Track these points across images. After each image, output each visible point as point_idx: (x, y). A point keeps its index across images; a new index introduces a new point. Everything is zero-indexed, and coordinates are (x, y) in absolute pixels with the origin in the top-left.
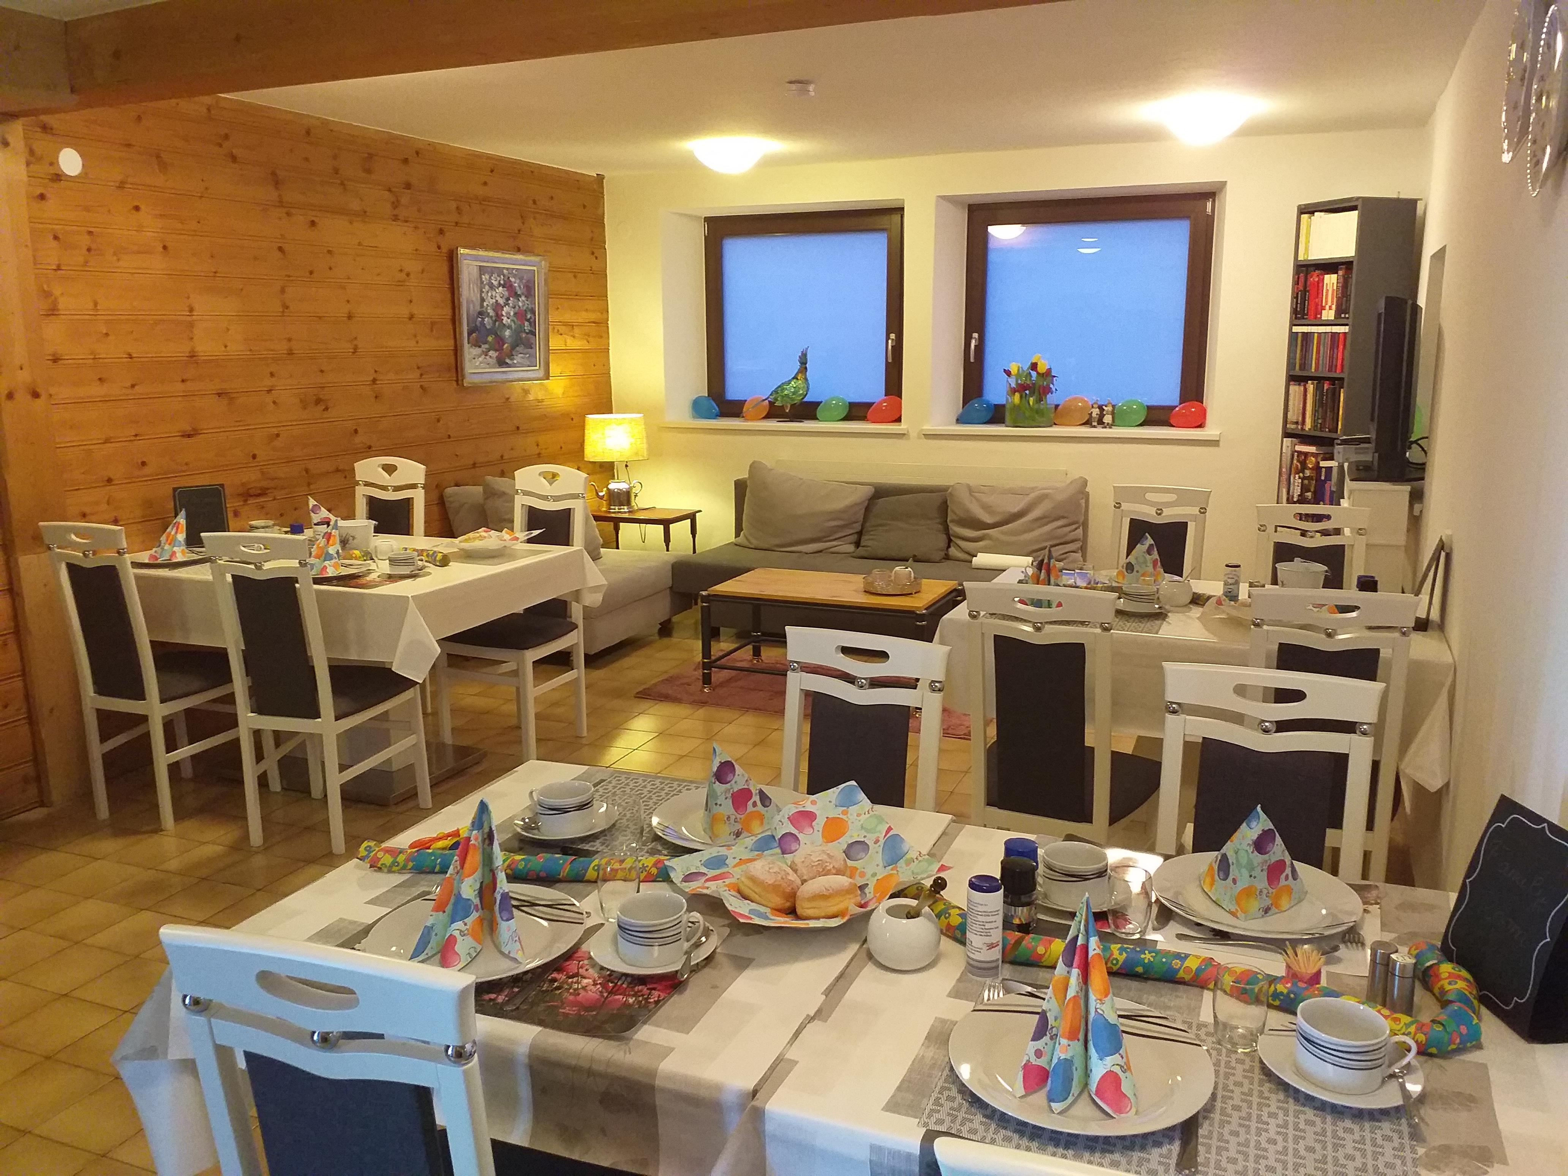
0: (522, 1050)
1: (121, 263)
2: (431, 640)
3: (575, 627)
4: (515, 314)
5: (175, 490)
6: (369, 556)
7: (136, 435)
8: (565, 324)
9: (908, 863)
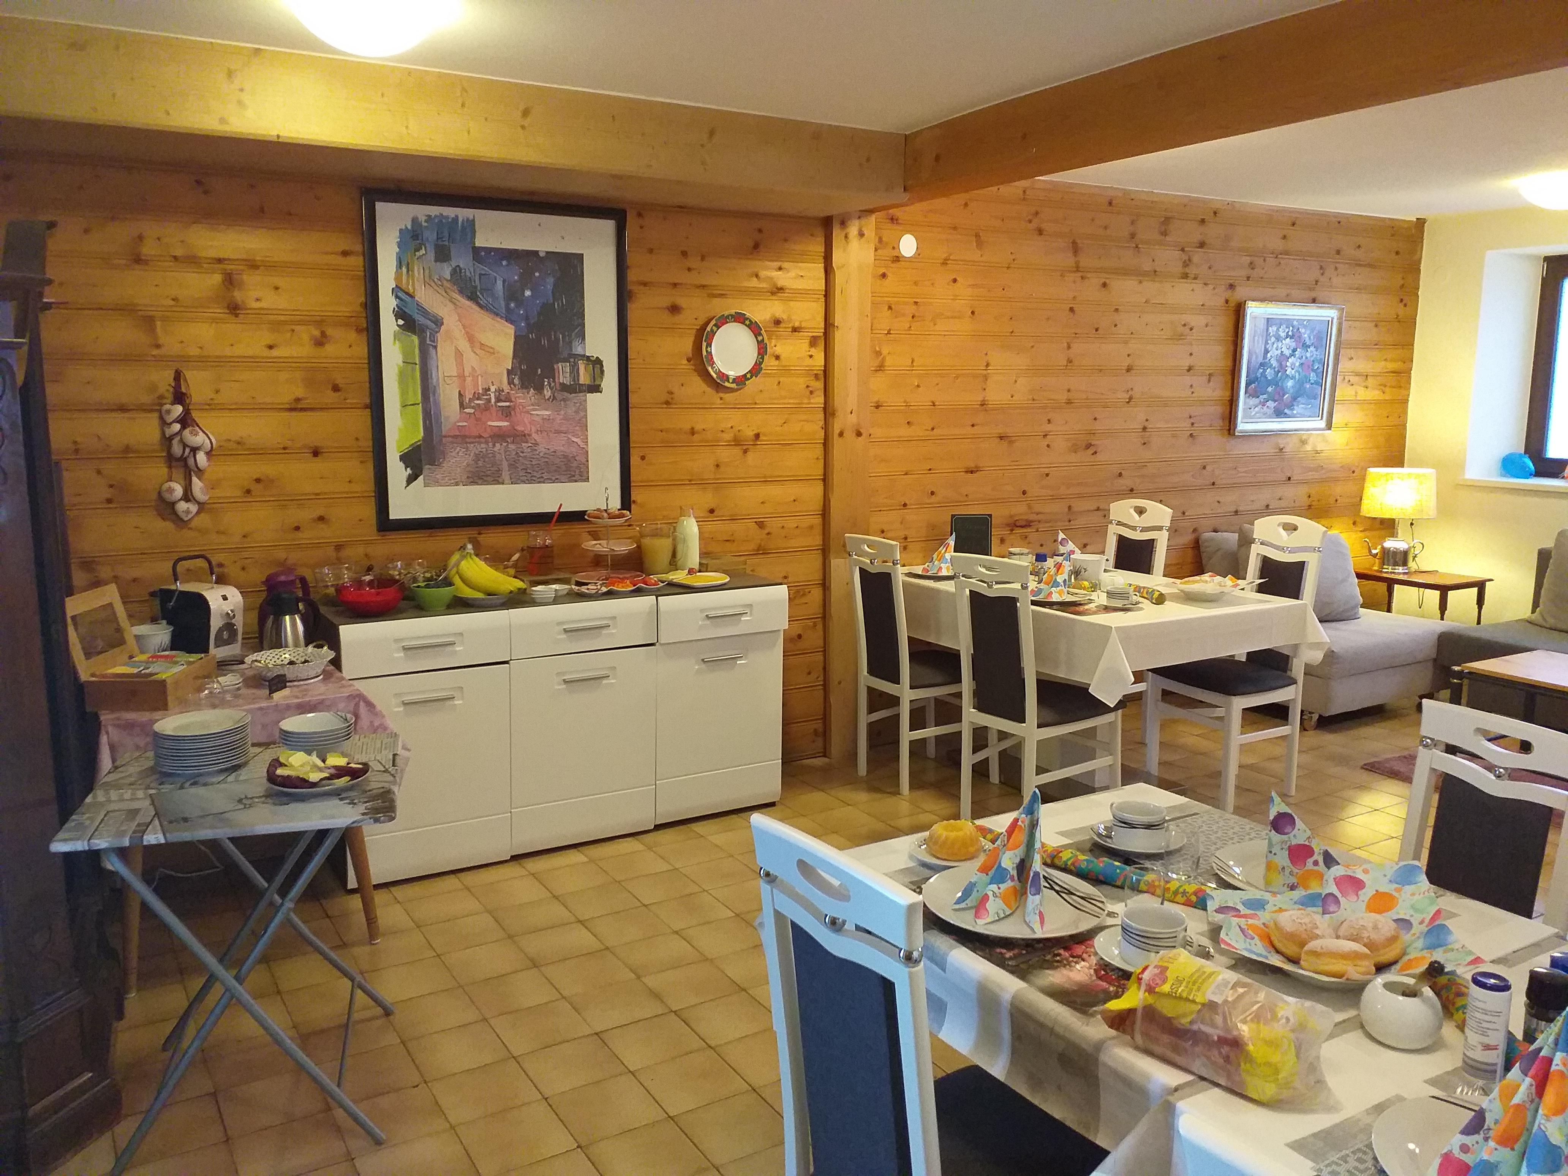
0: (1006, 997)
1: (937, 327)
2: (1127, 670)
3: (1294, 682)
4: (1302, 364)
5: (953, 516)
6: (1095, 587)
7: (930, 470)
8: (1358, 374)
9: (1445, 952)
